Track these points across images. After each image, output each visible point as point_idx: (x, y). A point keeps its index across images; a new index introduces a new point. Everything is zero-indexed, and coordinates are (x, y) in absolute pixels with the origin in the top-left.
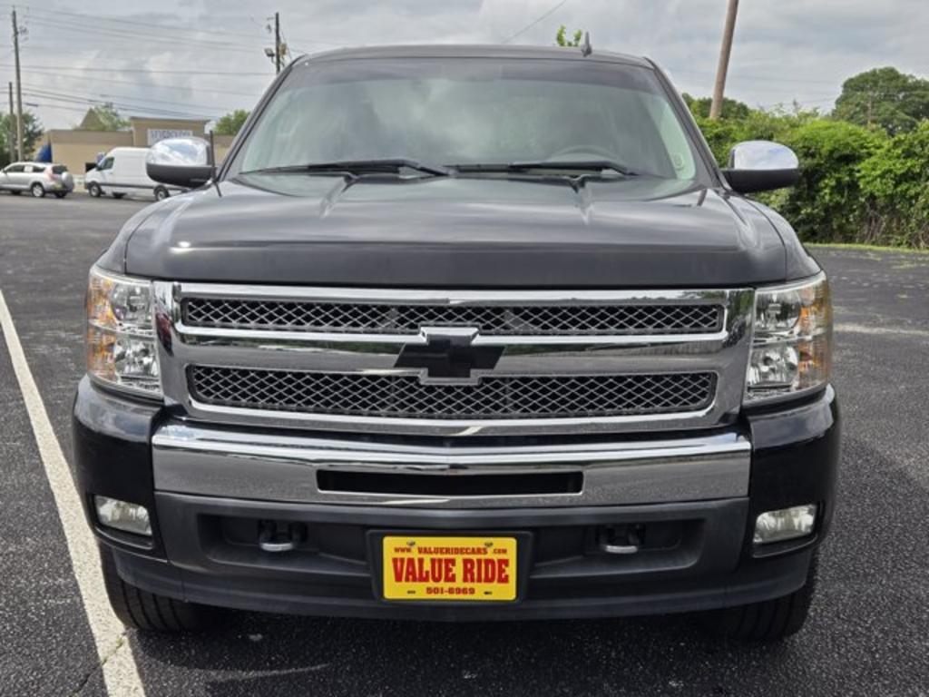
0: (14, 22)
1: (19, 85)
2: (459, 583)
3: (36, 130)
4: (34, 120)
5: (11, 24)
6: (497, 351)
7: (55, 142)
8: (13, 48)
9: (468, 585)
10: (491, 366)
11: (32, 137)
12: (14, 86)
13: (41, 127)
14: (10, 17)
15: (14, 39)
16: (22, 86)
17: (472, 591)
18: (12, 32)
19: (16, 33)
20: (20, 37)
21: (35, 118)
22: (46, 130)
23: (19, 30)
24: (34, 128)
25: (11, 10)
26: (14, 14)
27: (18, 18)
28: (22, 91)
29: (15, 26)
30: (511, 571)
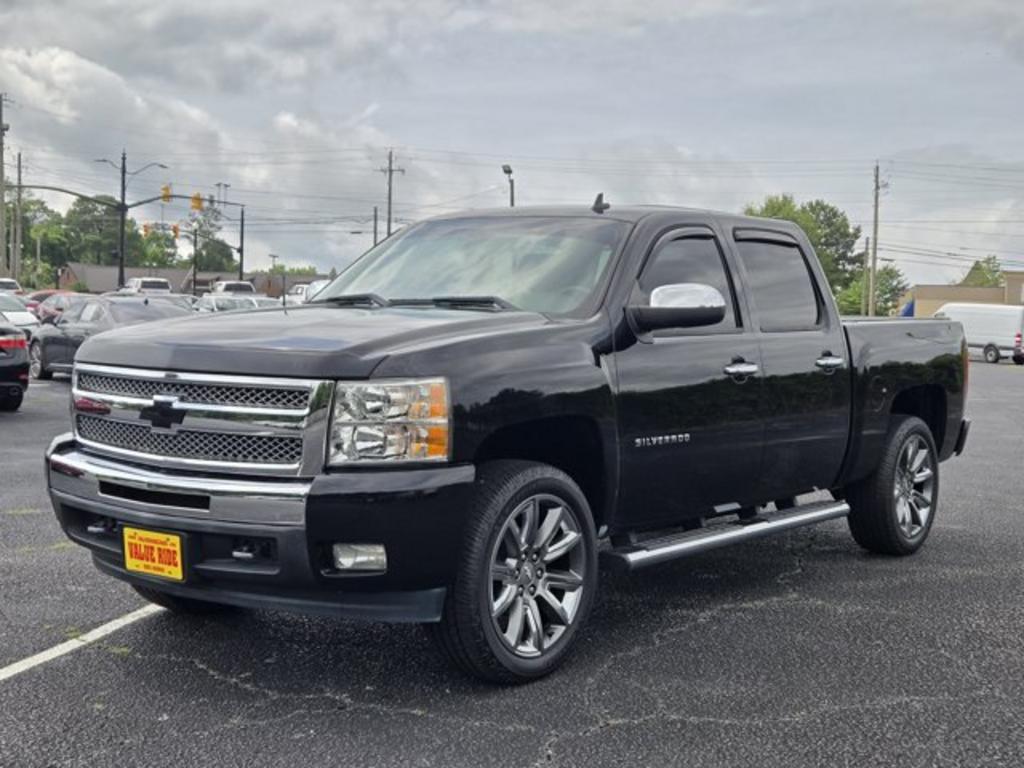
0: (877, 177)
1: (875, 240)
2: (157, 564)
3: (901, 286)
4: (899, 276)
5: (873, 178)
6: (183, 413)
7: (919, 298)
8: (873, 203)
9: (161, 566)
10: (181, 422)
11: (897, 292)
12: (871, 241)
13: (905, 283)
14: (872, 172)
15: (874, 193)
16: (879, 241)
17: (162, 570)
18: (874, 187)
19: (877, 187)
20: (881, 191)
21: (900, 273)
22: (912, 285)
23: (880, 184)
24: (899, 283)
25: (875, 164)
26: (877, 168)
27: (881, 171)
28: (878, 246)
29: (877, 181)
30: (178, 559)
